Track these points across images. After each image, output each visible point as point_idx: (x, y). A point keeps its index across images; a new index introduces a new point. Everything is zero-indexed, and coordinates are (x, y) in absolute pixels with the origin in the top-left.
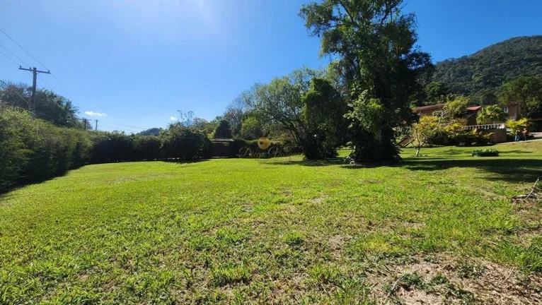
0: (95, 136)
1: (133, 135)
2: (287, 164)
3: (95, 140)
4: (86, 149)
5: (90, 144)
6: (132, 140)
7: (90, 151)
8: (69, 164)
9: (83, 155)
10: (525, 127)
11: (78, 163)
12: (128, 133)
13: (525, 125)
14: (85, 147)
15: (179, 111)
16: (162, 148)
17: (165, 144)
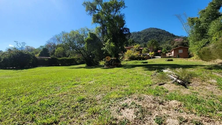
2: (79, 68)
13: (153, 54)
15: (15, 42)
16: (2, 62)
17: (5, 60)
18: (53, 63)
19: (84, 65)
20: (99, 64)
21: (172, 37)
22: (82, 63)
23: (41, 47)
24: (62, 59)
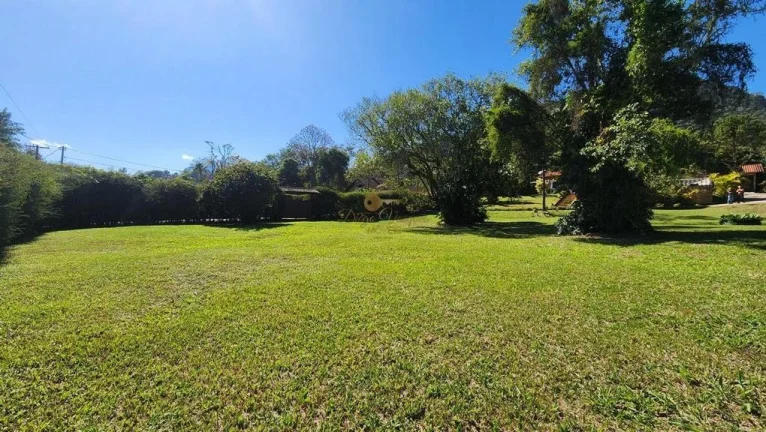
0: (66, 175)
1: (142, 176)
3: (65, 181)
4: (49, 200)
5: (56, 190)
6: (141, 185)
7: (57, 203)
8: (12, 231)
9: (43, 212)
10: (739, 184)
11: (32, 228)
12: (132, 171)
13: (738, 181)
14: (48, 194)
15: (208, 142)
16: (202, 201)
17: (207, 194)
18: (322, 209)
19: (433, 220)
20: (486, 217)
21: (756, 109)
22: (424, 211)
23: (269, 157)
24: (351, 196)
